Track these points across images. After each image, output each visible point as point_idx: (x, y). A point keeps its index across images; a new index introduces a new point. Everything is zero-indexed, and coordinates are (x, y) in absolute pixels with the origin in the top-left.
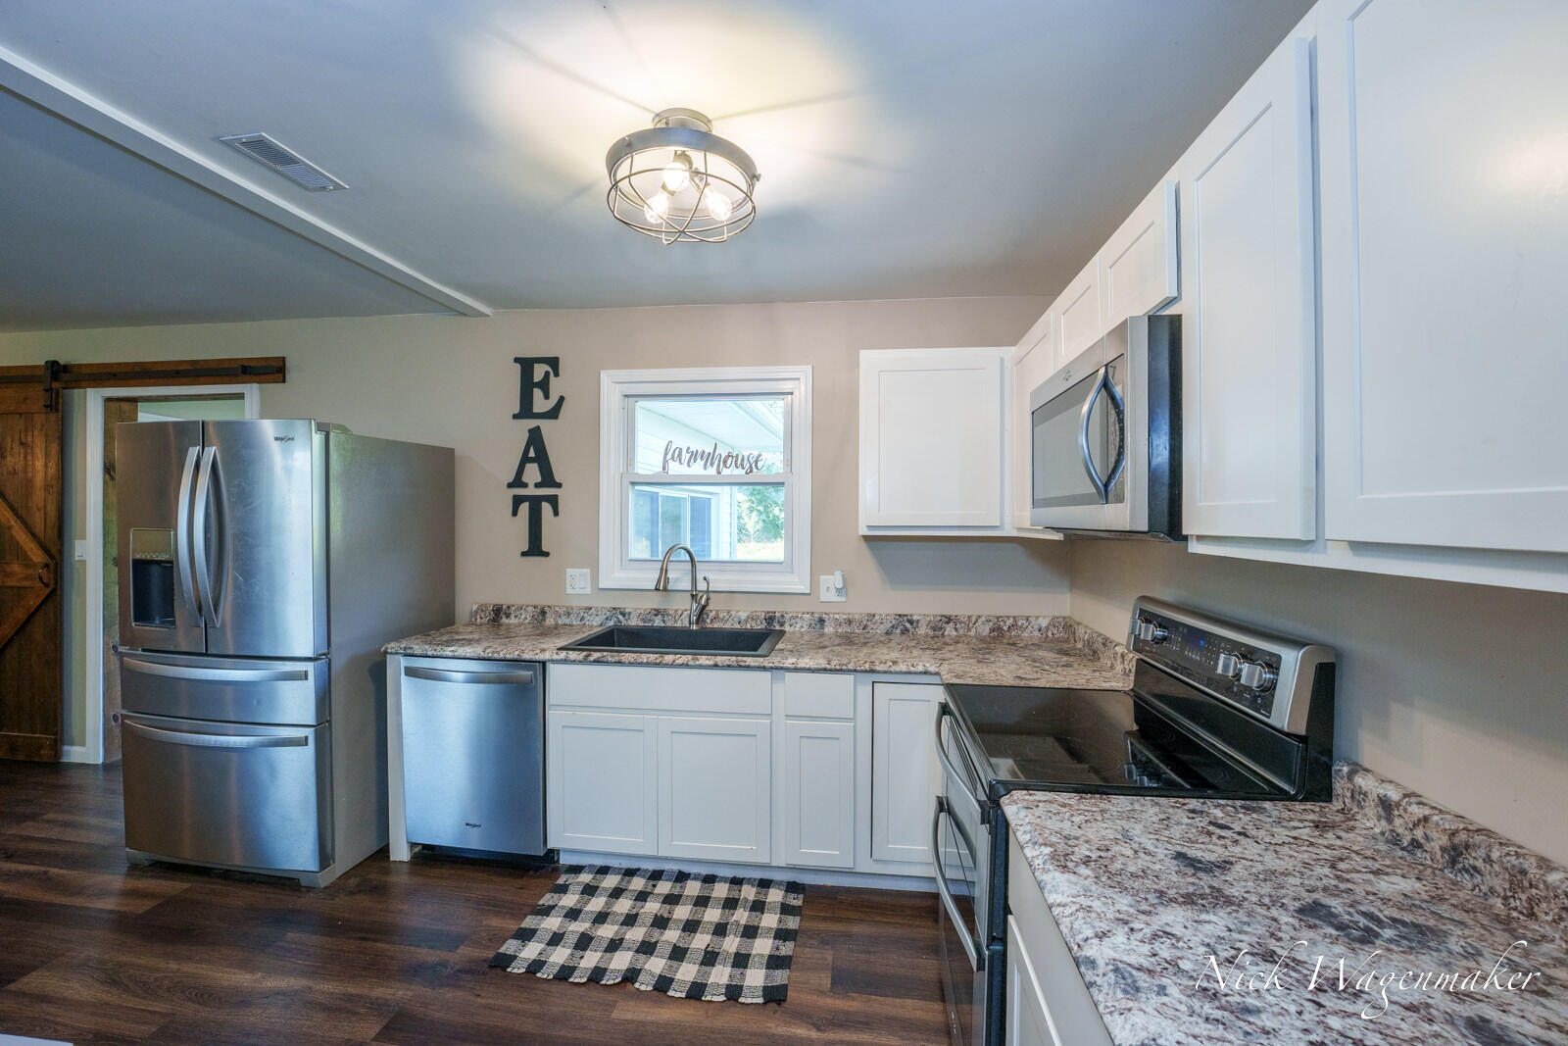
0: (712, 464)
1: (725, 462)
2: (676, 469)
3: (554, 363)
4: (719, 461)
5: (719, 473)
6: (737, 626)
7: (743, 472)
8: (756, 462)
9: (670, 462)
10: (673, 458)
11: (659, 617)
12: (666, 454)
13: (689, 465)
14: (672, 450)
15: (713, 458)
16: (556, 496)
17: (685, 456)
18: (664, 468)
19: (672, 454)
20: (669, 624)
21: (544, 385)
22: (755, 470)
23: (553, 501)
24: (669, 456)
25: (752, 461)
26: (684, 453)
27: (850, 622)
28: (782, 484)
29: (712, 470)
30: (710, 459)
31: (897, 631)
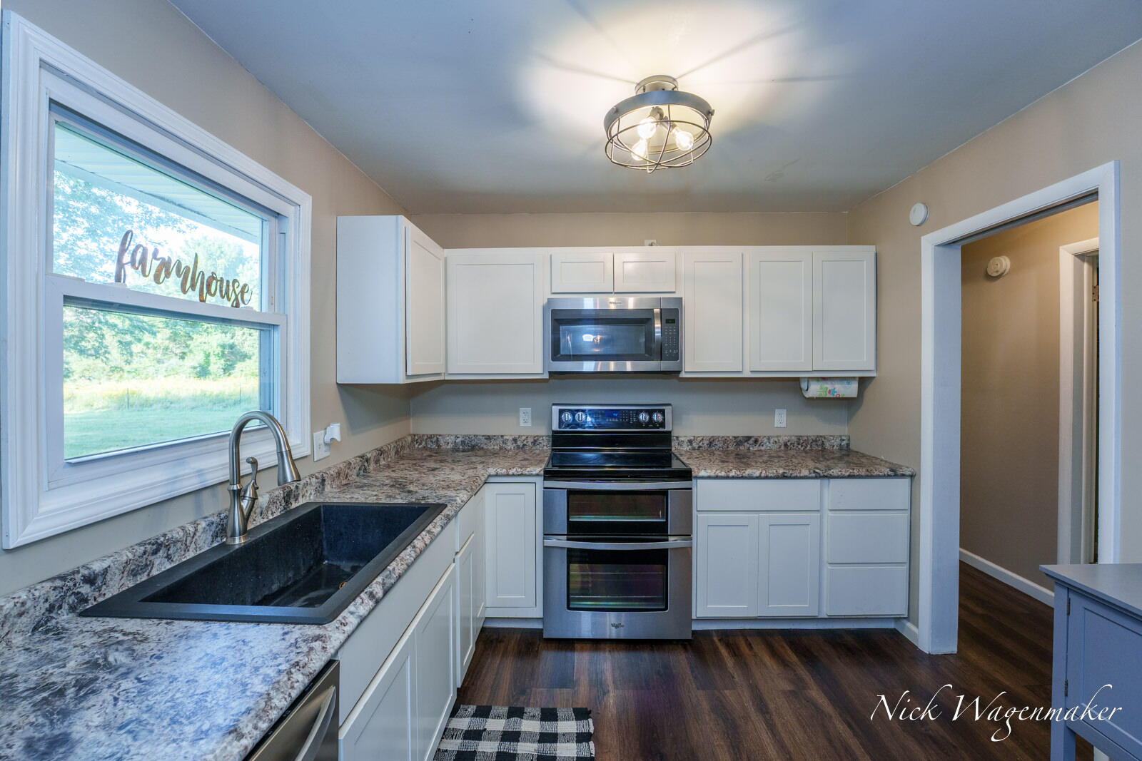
0: (193, 287)
1: (209, 286)
2: (136, 282)
4: (202, 283)
5: (203, 300)
7: (229, 304)
8: (242, 292)
9: (128, 269)
10: (133, 263)
12: (122, 254)
13: (157, 279)
14: (132, 248)
15: (193, 278)
17: (152, 264)
18: (118, 279)
22: (242, 305)
24: (127, 258)
25: (238, 290)
26: (150, 257)
27: (339, 474)
28: (274, 326)
29: (193, 296)
30: (189, 277)
31: (362, 472)
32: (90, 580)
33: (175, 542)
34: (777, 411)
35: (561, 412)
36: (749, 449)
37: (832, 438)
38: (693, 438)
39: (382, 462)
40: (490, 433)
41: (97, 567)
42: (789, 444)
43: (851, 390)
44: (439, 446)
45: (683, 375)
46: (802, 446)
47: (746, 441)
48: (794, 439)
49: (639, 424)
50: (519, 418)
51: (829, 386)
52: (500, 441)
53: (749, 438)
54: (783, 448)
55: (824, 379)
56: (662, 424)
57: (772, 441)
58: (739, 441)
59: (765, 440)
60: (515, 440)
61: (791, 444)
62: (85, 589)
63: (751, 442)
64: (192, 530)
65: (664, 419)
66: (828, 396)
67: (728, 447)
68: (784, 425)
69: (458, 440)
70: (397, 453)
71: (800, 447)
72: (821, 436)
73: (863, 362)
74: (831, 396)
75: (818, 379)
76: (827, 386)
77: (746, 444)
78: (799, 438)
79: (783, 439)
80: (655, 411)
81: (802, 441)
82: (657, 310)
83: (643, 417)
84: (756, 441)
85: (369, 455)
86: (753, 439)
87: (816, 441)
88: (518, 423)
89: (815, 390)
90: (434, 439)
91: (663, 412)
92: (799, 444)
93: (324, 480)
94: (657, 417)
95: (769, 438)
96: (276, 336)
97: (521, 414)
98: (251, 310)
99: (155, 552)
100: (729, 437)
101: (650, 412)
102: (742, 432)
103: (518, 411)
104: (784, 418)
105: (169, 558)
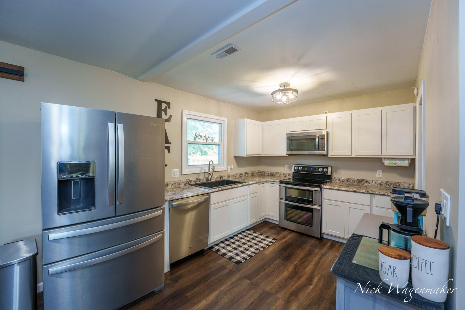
0: (205, 139)
1: (208, 139)
2: (197, 140)
3: (168, 104)
5: (207, 142)
6: (215, 180)
7: (211, 142)
10: (196, 137)
11: (199, 180)
12: (195, 136)
13: (200, 139)
16: (169, 147)
17: (199, 137)
18: (195, 140)
19: (197, 136)
20: (201, 182)
21: (165, 111)
22: (214, 141)
23: (168, 148)
24: (196, 136)
25: (213, 139)
26: (199, 136)
27: (233, 176)
28: (220, 145)
29: (205, 141)
30: (205, 138)
31: (240, 177)
32: (190, 181)
33: (201, 180)
34: (378, 171)
35: (295, 166)
36: (363, 184)
37: (404, 183)
38: (340, 178)
39: (247, 176)
40: (277, 172)
41: (191, 180)
42: (382, 184)
43: (406, 163)
44: (265, 174)
45: (329, 156)
46: (388, 185)
47: (362, 181)
48: (384, 182)
49: (319, 172)
50: (285, 168)
51: (393, 161)
52: (279, 174)
53: (363, 180)
54: (379, 185)
55: (392, 158)
56: (327, 172)
57: (374, 182)
58: (359, 181)
59: (371, 181)
60: (283, 174)
61: (383, 184)
62: (189, 182)
63: (364, 182)
64: (203, 178)
65: (328, 171)
66: (393, 165)
67: (354, 183)
68: (381, 176)
69: (269, 173)
70: (252, 174)
71: (387, 185)
72: (399, 182)
73: (408, 152)
74: (395, 165)
75: (388, 158)
76: (392, 161)
77: (362, 182)
78: (387, 182)
79: (379, 182)
80: (325, 168)
81: (388, 183)
82: (318, 136)
83: (320, 170)
84: (367, 182)
85: (242, 173)
86: (365, 181)
87: (395, 184)
88: (285, 169)
89: (387, 163)
90: (263, 172)
91: (327, 168)
92: (387, 184)
93: (229, 176)
94: (325, 170)
95: (372, 181)
96: (220, 146)
97: (286, 167)
98: (215, 142)
99: (198, 180)
100: (355, 179)
101: (323, 168)
102: (360, 178)
103: (285, 166)
104: (381, 174)
105: (199, 181)
